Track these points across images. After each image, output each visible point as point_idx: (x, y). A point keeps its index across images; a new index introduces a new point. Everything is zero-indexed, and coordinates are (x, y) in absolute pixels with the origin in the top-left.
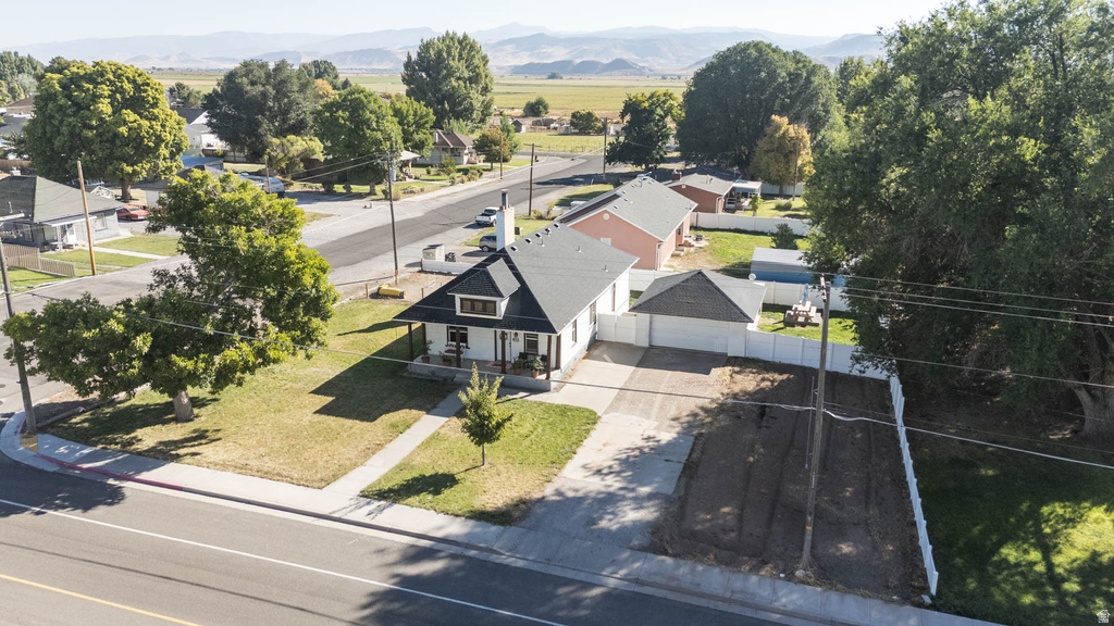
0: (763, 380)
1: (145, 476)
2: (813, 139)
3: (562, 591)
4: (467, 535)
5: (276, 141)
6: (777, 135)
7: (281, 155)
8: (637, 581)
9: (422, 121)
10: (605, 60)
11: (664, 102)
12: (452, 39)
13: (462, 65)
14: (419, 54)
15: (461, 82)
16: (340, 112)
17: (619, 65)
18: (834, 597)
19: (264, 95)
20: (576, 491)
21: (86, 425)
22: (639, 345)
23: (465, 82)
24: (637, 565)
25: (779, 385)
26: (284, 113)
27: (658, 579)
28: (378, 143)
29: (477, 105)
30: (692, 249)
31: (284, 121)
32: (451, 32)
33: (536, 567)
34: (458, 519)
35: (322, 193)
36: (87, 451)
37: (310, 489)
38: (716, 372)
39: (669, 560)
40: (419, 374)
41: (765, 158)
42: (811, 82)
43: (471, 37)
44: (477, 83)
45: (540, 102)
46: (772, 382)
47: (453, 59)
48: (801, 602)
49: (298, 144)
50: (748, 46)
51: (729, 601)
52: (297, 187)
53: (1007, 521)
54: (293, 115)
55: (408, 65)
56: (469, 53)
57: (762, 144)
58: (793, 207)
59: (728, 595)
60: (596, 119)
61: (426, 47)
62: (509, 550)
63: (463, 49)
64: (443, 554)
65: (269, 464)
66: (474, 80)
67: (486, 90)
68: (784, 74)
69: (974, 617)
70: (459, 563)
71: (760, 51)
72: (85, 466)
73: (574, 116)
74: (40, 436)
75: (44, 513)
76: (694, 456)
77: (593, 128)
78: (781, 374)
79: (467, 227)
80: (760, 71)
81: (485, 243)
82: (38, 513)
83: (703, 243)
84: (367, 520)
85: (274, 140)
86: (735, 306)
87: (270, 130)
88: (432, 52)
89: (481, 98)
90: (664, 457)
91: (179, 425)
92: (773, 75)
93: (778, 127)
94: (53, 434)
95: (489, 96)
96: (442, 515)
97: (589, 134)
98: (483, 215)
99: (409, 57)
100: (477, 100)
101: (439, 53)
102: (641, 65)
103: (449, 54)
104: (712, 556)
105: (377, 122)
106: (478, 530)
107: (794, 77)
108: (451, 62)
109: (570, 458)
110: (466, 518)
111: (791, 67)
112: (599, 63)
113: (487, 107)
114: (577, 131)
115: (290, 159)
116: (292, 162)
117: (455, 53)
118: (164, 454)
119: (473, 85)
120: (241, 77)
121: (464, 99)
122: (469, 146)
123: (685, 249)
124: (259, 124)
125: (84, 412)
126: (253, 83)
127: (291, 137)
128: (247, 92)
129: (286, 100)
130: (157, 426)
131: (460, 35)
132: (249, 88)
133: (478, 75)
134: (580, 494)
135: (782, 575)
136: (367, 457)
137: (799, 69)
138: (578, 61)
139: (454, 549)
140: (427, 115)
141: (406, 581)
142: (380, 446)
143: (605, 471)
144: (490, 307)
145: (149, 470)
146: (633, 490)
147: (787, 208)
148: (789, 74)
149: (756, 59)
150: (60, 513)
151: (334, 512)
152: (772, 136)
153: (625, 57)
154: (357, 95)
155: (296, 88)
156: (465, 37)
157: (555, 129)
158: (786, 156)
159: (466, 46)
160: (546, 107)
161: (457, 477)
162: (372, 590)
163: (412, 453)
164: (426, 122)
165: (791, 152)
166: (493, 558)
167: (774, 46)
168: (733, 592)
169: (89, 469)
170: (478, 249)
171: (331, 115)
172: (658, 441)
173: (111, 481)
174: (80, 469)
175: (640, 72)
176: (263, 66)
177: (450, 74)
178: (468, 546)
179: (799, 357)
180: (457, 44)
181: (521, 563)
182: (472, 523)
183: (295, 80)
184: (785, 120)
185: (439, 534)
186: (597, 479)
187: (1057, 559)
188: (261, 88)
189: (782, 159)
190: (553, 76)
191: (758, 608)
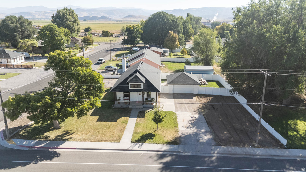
0: (207, 99)
1: (60, 146)
2: (179, 37)
3: (206, 159)
4: (170, 149)
5: (22, 41)
6: (171, 36)
7: (24, 45)
8: (221, 154)
9: (67, 34)
10: (99, 16)
11: (137, 28)
12: (66, 9)
13: (71, 17)
14: (56, 14)
15: (71, 22)
16: (47, 32)
17: (103, 18)
18: (267, 150)
19: (17, 27)
20: (187, 133)
21: (26, 134)
22: (170, 93)
23: (72, 22)
24: (218, 150)
25: (211, 100)
26: (23, 32)
27: (226, 152)
28: (59, 40)
29: (76, 29)
30: (162, 67)
31: (23, 34)
32: (66, 8)
33: (194, 154)
34: (164, 145)
35: (41, 57)
36: (34, 142)
37: (116, 143)
38: (194, 98)
39: (225, 147)
40: (118, 107)
41: (168, 43)
42: (177, 22)
43: (72, 9)
44: (75, 22)
45: (89, 28)
46: (209, 99)
47: (68, 16)
48: (261, 152)
49: (29, 42)
50: (160, 12)
51: (245, 155)
52: (31, 55)
53: (284, 126)
54: (26, 32)
55: (53, 17)
56: (72, 14)
57: (167, 39)
58: (178, 55)
59: (245, 153)
60: (109, 33)
61: (59, 12)
62: (184, 151)
63: (70, 12)
64: (168, 155)
65: (98, 138)
66: (75, 21)
67: (78, 24)
68: (171, 20)
69: (297, 149)
70: (174, 157)
71: (163, 14)
72: (38, 146)
73: (103, 32)
74: (13, 140)
75: (37, 163)
76: (207, 120)
77: (108, 35)
78: (210, 97)
79: (95, 64)
80: (165, 20)
81: (106, 69)
82: (36, 163)
83: (163, 66)
84: (139, 149)
85: (21, 41)
86: (195, 81)
87: (19, 38)
88: (61, 14)
89: (77, 27)
90: (201, 122)
91: (57, 130)
92: (168, 20)
93: (171, 34)
94: (17, 138)
95: (79, 26)
96: (159, 144)
97: (107, 37)
98: (99, 61)
99: (53, 15)
100: (76, 28)
101: (63, 14)
102: (110, 17)
103: (66, 14)
104: (232, 145)
105: (59, 34)
106: (172, 147)
107: (173, 21)
108: (67, 16)
109: (177, 125)
110: (166, 144)
111: (172, 18)
112: (97, 17)
113: (78, 29)
114: (103, 36)
115: (27, 46)
116: (28, 47)
117: (68, 13)
118: (61, 139)
119: (74, 23)
120: (8, 21)
121: (72, 27)
122: (80, 41)
123: (161, 67)
124: (15, 36)
125: (21, 130)
126: (12, 23)
127: (27, 40)
128: (10, 26)
129: (24, 28)
130: (50, 131)
131: (69, 8)
132: (11, 24)
133: (76, 20)
134: (188, 134)
135: (251, 146)
136: (123, 132)
137: (174, 19)
138: (91, 16)
139: (170, 153)
140: (68, 32)
141: (164, 164)
142: (124, 128)
143: (189, 127)
144: (139, 86)
145: (61, 144)
146: (200, 131)
147: (176, 55)
148: (172, 20)
149: (163, 16)
150: (42, 162)
151: (128, 148)
152: (169, 36)
153: (105, 15)
154: (51, 27)
155: (26, 24)
156: (71, 9)
157: (97, 35)
158: (173, 42)
159: (71, 12)
160: (91, 29)
161: (154, 133)
162: (158, 168)
163: (135, 129)
164: (68, 34)
165: (174, 41)
166: (181, 154)
167: (166, 13)
168: (245, 152)
169: (40, 147)
170: (104, 70)
171: (44, 33)
172: (195, 118)
173: (50, 150)
174: (36, 148)
175: (109, 19)
176: (15, 17)
177: (67, 20)
178: (172, 152)
179: (212, 92)
180: (68, 11)
181: (189, 154)
182: (168, 145)
183: (26, 22)
184: (173, 32)
185: (163, 150)
186: (189, 129)
187: (300, 133)
188: (15, 24)
189: (172, 42)
190: (85, 21)
191: (253, 155)
